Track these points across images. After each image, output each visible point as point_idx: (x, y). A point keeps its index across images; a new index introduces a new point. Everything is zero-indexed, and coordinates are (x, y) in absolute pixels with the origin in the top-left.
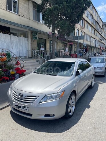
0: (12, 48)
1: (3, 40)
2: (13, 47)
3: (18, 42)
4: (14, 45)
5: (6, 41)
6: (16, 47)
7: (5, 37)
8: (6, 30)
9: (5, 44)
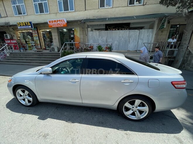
0: (129, 43)
1: (121, 36)
2: (131, 41)
3: (138, 36)
4: (133, 39)
5: (124, 36)
6: (134, 40)
7: (123, 33)
8: (125, 26)
9: (123, 39)
